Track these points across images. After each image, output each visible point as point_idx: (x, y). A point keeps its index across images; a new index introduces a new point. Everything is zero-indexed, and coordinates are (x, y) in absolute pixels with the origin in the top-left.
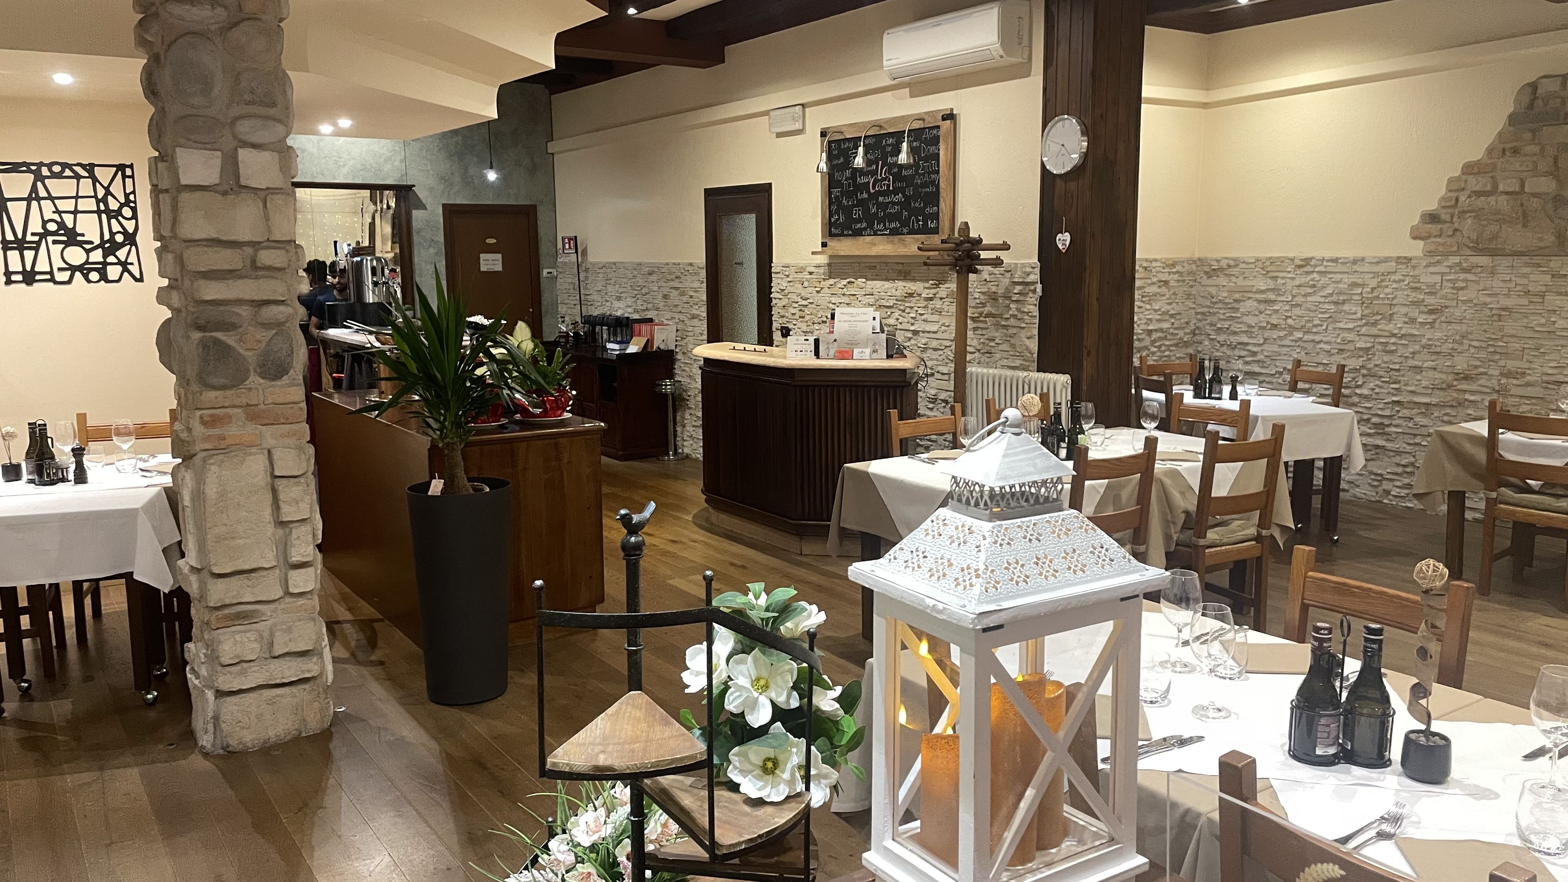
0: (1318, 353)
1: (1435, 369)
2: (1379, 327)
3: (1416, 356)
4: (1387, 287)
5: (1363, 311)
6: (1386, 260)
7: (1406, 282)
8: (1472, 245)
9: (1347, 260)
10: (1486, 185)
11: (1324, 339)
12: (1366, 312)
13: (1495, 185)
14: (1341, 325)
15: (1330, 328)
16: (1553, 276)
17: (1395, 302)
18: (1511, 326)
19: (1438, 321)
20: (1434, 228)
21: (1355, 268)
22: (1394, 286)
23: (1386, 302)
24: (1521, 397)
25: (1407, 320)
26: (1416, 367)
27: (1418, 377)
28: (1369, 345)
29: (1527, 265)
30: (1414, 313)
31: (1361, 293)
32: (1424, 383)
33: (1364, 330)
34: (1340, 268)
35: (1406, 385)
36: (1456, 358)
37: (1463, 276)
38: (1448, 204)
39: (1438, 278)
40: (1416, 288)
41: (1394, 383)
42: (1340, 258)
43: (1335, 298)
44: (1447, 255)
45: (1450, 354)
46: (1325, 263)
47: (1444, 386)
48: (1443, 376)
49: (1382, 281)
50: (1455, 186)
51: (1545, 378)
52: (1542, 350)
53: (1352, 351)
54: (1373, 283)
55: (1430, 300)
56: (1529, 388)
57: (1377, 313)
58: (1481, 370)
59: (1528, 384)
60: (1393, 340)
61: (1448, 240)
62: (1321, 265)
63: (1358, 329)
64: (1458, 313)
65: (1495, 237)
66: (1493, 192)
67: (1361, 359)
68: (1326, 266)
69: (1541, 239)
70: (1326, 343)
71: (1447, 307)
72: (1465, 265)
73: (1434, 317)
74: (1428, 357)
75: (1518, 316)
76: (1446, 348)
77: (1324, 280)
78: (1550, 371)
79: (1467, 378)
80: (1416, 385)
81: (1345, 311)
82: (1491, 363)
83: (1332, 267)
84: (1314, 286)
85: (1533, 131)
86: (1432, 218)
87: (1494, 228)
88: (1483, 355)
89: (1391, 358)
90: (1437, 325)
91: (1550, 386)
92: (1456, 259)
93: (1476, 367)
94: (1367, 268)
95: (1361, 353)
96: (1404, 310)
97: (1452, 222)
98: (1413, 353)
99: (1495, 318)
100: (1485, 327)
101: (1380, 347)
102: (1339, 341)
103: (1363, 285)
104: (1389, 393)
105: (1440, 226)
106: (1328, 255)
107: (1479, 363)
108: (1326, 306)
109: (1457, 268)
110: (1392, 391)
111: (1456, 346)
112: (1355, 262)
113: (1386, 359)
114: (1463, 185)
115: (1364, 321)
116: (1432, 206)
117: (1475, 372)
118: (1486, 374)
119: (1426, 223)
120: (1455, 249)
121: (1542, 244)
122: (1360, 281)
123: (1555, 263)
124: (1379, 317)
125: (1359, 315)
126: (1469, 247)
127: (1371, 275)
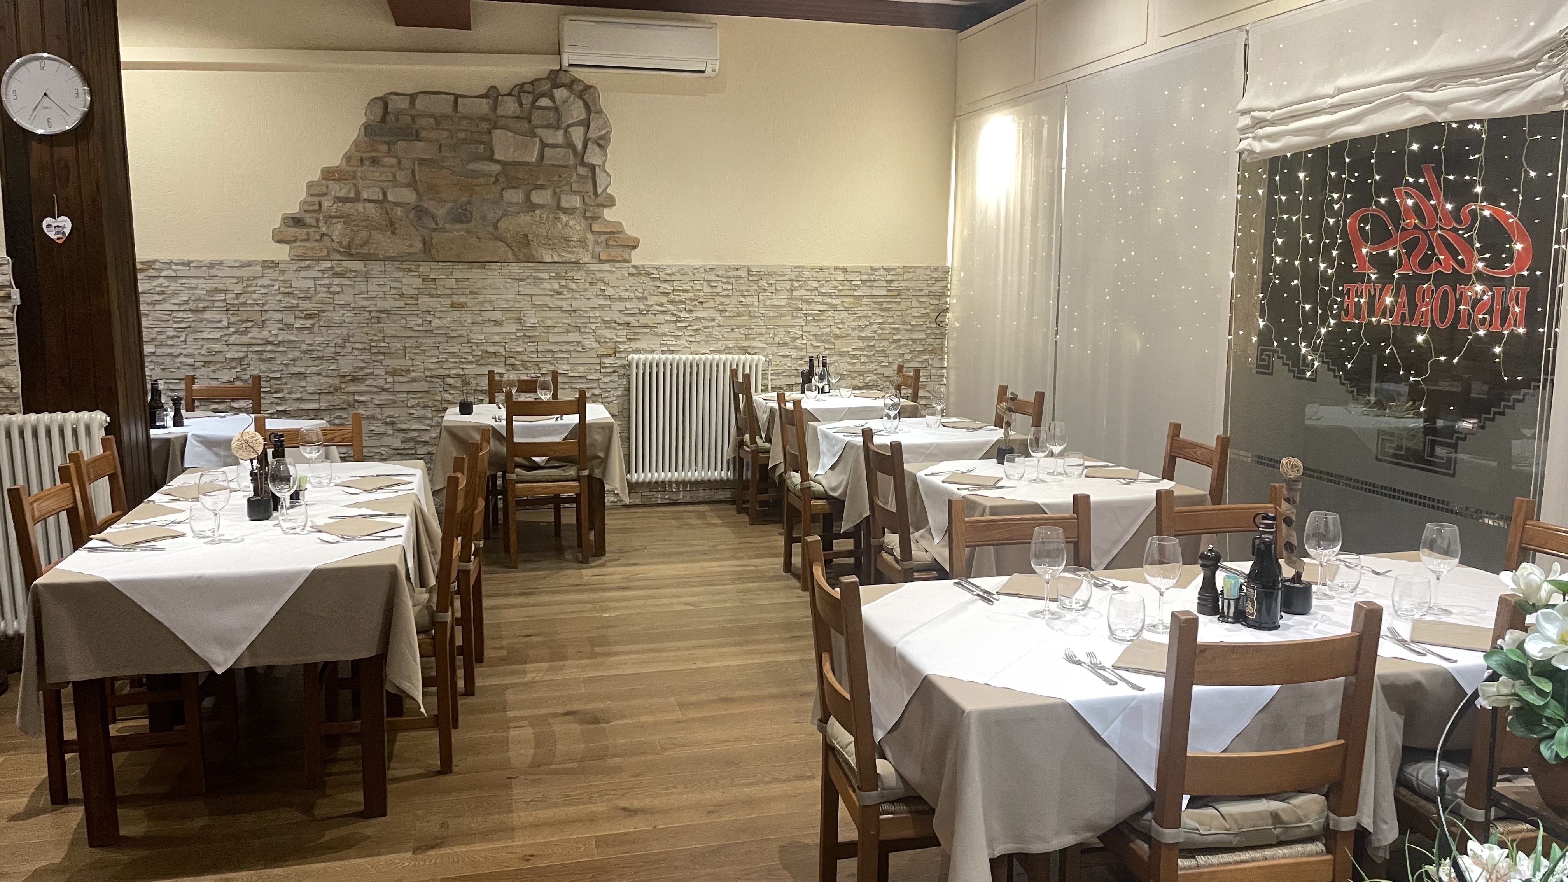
0: (179, 368)
1: (319, 374)
2: (250, 335)
3: (297, 363)
4: (254, 292)
5: (229, 319)
6: (249, 264)
7: (276, 287)
8: (343, 250)
9: (202, 264)
10: (349, 191)
11: (185, 352)
12: (233, 320)
13: (358, 192)
14: (205, 335)
15: (188, 339)
16: (424, 280)
17: (266, 308)
18: (391, 327)
19: (317, 325)
20: (301, 232)
21: (213, 272)
22: (263, 291)
23: (256, 308)
24: (408, 392)
25: (281, 326)
26: (300, 373)
27: (303, 384)
28: (241, 355)
29: (399, 269)
30: (289, 319)
31: (225, 300)
32: (311, 389)
33: (233, 339)
34: (194, 272)
35: (290, 393)
36: (340, 362)
37: (336, 281)
38: (311, 208)
39: (311, 283)
40: (289, 293)
41: (276, 392)
42: (193, 262)
43: (192, 305)
44: (317, 259)
45: (333, 358)
46: (174, 267)
47: (332, 390)
48: (330, 380)
49: (248, 286)
50: (315, 191)
51: (427, 373)
52: (422, 348)
53: (223, 362)
54: (238, 289)
55: (304, 305)
56: (415, 384)
57: (247, 321)
58: (367, 371)
59: (414, 380)
60: (269, 348)
61: (315, 244)
62: (170, 268)
63: (226, 338)
64: (336, 317)
65: (366, 242)
66: (357, 199)
67: (234, 371)
68: (175, 271)
69: (411, 246)
70: (185, 356)
71: (324, 312)
72: (338, 269)
73: (310, 322)
74: (311, 363)
75: (396, 318)
76: (329, 352)
77: (174, 286)
78: (432, 366)
79: (354, 380)
80: (301, 392)
81: (207, 320)
82: (375, 363)
83: (183, 271)
84: (163, 293)
85: (388, 143)
86: (296, 221)
87: (364, 234)
88: (366, 356)
89: (269, 366)
90: (316, 329)
91: (434, 380)
92: (328, 264)
93: (362, 368)
94: (228, 272)
95: (234, 364)
96: (278, 316)
97: (318, 226)
98: (294, 360)
99: (374, 320)
100: (366, 330)
101: (255, 356)
102: (204, 352)
103: (226, 291)
104: (272, 403)
105: (305, 230)
106: (176, 258)
107: (363, 365)
108: (181, 315)
109: (330, 273)
110: (276, 401)
111: (339, 349)
112: (212, 265)
113: (263, 367)
114: (325, 190)
115: (232, 329)
116: (294, 209)
117: (362, 373)
118: (372, 374)
119: (290, 227)
120: (325, 253)
121: (412, 250)
122: (221, 286)
123: (424, 268)
124: (250, 324)
125: (225, 323)
126: (339, 252)
127: (235, 280)
